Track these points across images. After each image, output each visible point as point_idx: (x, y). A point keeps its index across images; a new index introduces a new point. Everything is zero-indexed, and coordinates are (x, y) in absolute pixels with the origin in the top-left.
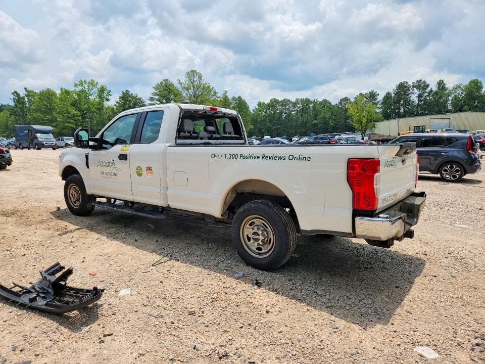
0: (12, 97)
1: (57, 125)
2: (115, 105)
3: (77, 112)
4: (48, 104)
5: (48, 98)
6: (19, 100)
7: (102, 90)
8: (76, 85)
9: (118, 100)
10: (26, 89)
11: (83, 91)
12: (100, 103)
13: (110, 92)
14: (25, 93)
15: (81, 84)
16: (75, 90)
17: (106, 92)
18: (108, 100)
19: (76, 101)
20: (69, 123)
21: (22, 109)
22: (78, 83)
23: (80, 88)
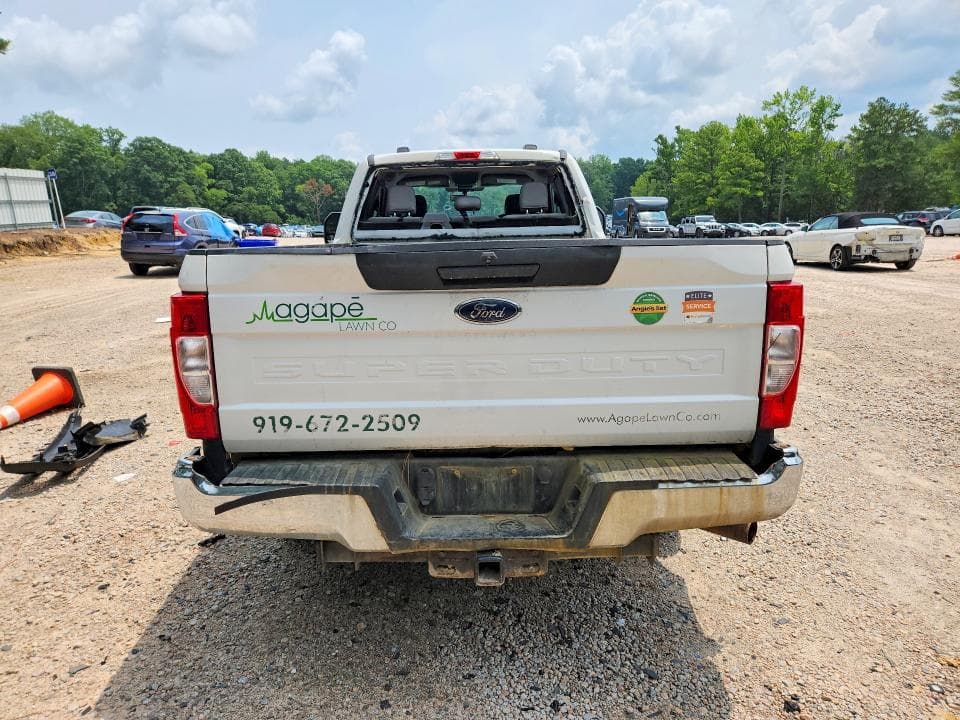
0: (656, 146)
1: (719, 191)
2: (849, 137)
3: (758, 161)
4: (708, 153)
5: (710, 140)
6: (665, 151)
7: (821, 108)
8: (766, 105)
9: (858, 124)
10: (678, 128)
11: (780, 116)
12: (813, 138)
13: (838, 107)
14: (676, 135)
15: (777, 102)
16: (765, 117)
17: (828, 110)
18: (831, 127)
19: (761, 138)
20: (739, 185)
21: (667, 167)
22: (771, 99)
23: (775, 108)
